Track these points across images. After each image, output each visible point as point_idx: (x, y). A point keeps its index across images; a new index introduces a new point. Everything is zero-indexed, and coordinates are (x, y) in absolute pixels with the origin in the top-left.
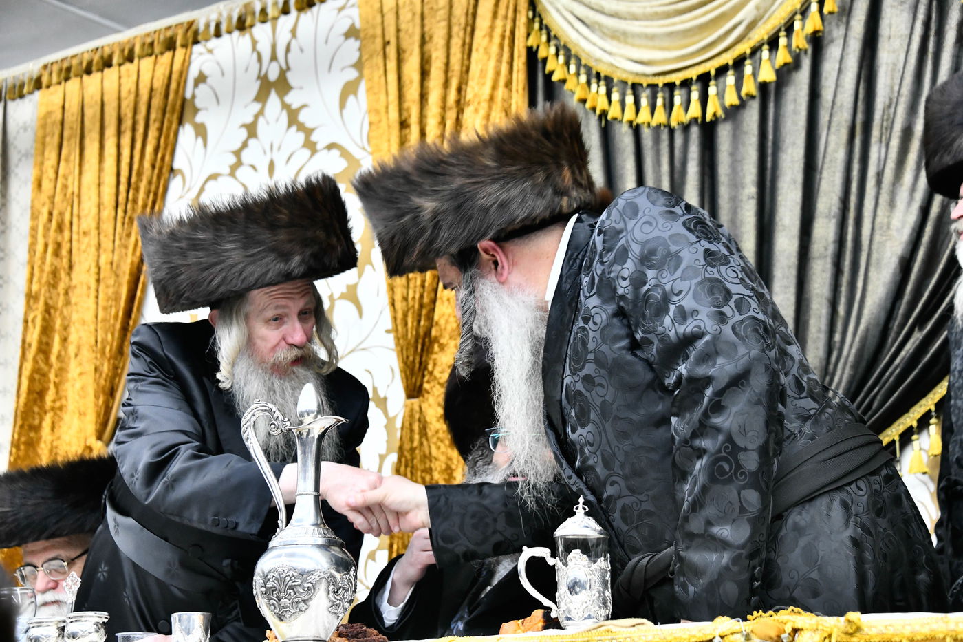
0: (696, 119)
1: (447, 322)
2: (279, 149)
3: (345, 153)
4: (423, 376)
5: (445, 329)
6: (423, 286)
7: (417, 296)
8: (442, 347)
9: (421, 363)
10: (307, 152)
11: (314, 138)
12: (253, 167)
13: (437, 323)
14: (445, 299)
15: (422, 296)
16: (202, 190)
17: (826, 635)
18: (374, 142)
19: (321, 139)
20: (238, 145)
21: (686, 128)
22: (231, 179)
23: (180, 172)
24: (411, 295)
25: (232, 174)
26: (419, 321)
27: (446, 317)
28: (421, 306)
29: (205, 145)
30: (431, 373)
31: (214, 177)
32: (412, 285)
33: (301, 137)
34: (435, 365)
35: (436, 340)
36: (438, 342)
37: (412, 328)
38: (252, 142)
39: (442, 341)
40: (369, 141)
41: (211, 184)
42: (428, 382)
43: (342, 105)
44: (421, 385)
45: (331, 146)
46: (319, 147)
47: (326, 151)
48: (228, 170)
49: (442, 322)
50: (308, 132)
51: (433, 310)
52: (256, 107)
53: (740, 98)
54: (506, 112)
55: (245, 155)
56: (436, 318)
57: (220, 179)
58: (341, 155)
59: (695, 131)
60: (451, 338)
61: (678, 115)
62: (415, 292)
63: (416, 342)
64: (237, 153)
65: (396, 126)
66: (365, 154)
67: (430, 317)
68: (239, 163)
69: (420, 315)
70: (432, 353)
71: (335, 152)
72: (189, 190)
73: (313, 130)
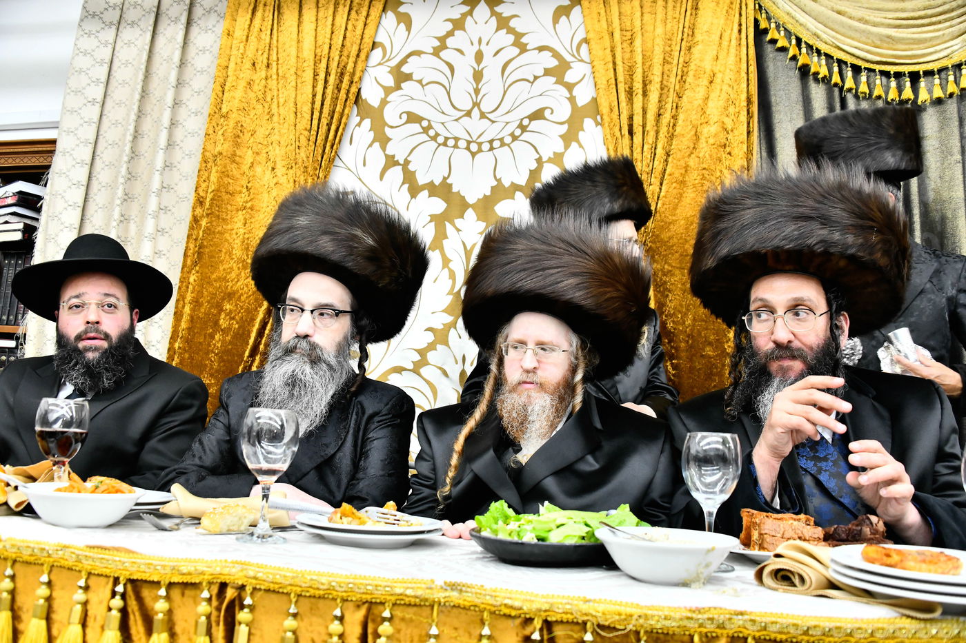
2: (487, 44)
3: (557, 55)
10: (516, 51)
11: (524, 40)
12: (460, 51)
16: (404, 62)
19: (531, 41)
20: (442, 34)
22: (434, 57)
23: (384, 46)
25: (436, 52)
29: (409, 28)
31: (417, 53)
33: (511, 38)
38: (458, 33)
41: (413, 58)
43: (556, 20)
45: (541, 49)
46: (528, 47)
47: (537, 51)
48: (432, 51)
50: (518, 36)
52: (466, 9)
55: (450, 40)
57: (422, 55)
58: (553, 56)
64: (442, 39)
66: (575, 59)
68: (443, 47)
71: (547, 54)
72: (388, 60)
73: (523, 35)
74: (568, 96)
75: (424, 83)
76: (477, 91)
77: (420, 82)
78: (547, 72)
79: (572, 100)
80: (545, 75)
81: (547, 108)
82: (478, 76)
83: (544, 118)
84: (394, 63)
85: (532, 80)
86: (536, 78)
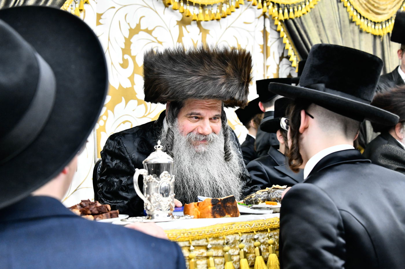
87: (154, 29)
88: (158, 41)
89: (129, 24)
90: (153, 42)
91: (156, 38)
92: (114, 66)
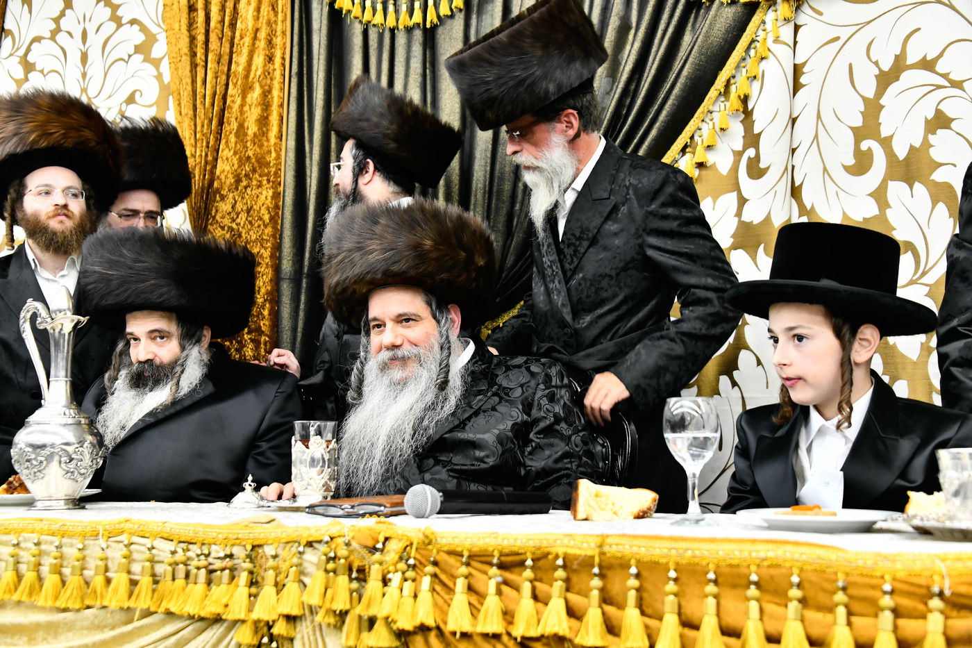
0: (418, 24)
1: (226, 177)
2: (90, 20)
3: (144, 29)
4: (208, 220)
5: (225, 183)
6: (208, 147)
7: (204, 154)
8: (223, 198)
9: (205, 209)
10: (113, 25)
11: (119, 13)
12: (69, 33)
13: (218, 177)
14: (224, 158)
15: (206, 155)
16: (28, 50)
17: (408, 543)
18: (168, 21)
19: (125, 13)
20: (57, 14)
21: (409, 30)
22: (52, 43)
23: (10, 33)
24: (198, 153)
25: (53, 36)
26: (205, 175)
27: (225, 173)
28: (206, 163)
29: (30, 12)
30: (214, 218)
31: (37, 39)
32: (199, 145)
33: (108, 11)
34: (217, 211)
35: (218, 191)
36: (220, 193)
37: (199, 181)
38: (68, 12)
39: (223, 192)
40: (164, 22)
41: (35, 45)
42: (211, 224)
44: (206, 226)
45: (133, 22)
46: (124, 21)
47: (129, 25)
48: (49, 35)
49: (223, 177)
50: (115, 8)
51: (215, 167)
53: (451, 10)
54: (273, 6)
55: (63, 22)
56: (218, 173)
57: (42, 41)
58: (140, 30)
59: (418, 34)
60: (229, 190)
61: (404, 20)
62: (202, 151)
63: (203, 191)
64: (57, 21)
65: (185, 10)
66: (161, 30)
67: (212, 173)
68: (58, 30)
69: (205, 170)
70: (215, 201)
71: (136, 27)
72: (18, 49)
73: (119, 6)
74: (156, 73)
75: (45, 73)
76: (84, 75)
77: (42, 72)
78: (138, 49)
79: (159, 77)
80: (136, 52)
81: (137, 90)
82: (84, 58)
83: (136, 103)
84: (21, 52)
85: (126, 58)
86: (130, 56)
87: (941, 55)
88: (950, 81)
89: (876, 63)
90: (939, 87)
91: (945, 76)
92: (829, 175)
